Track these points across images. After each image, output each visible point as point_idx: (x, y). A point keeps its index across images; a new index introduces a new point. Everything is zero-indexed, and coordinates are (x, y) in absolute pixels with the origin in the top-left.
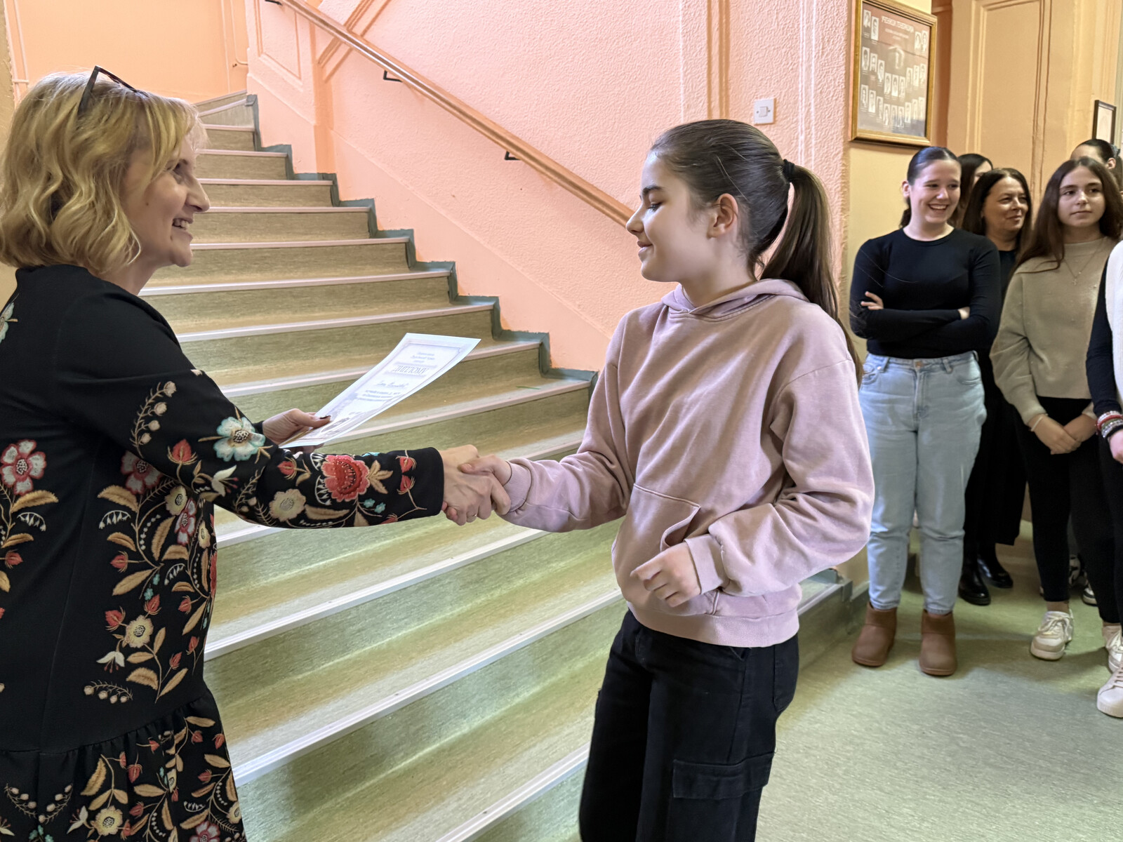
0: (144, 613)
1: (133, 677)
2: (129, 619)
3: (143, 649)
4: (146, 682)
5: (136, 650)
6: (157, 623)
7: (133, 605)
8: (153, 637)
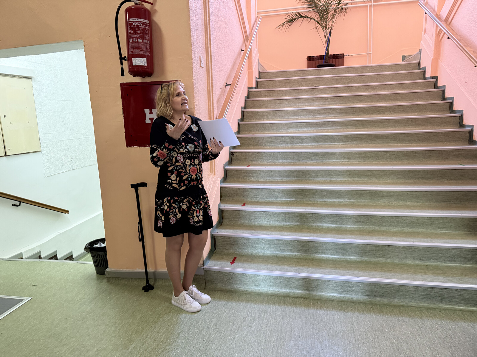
0: (174, 174)
1: (173, 185)
2: (172, 174)
3: (175, 180)
4: (176, 187)
5: (173, 180)
6: (177, 176)
7: (172, 172)
8: (176, 179)
